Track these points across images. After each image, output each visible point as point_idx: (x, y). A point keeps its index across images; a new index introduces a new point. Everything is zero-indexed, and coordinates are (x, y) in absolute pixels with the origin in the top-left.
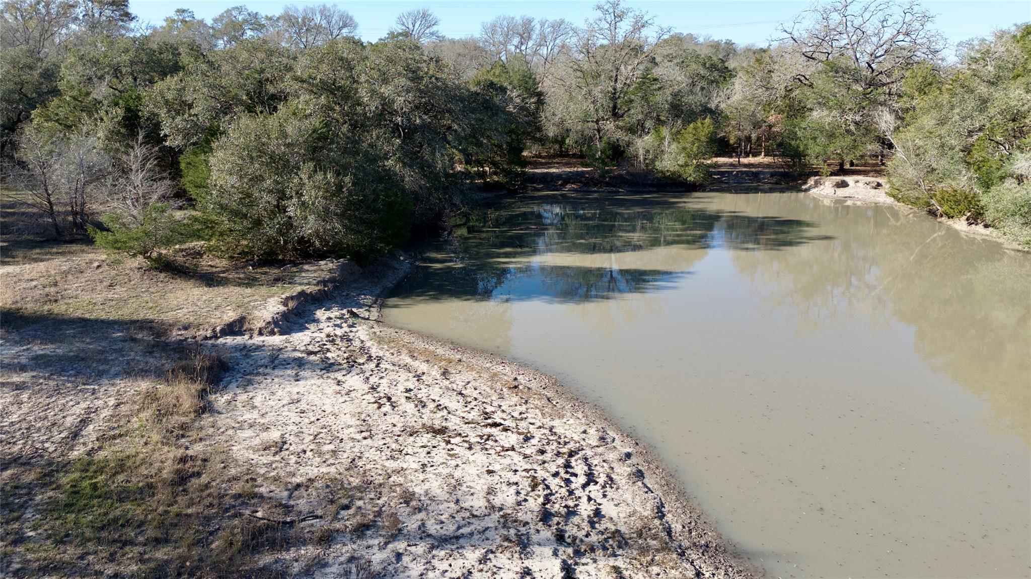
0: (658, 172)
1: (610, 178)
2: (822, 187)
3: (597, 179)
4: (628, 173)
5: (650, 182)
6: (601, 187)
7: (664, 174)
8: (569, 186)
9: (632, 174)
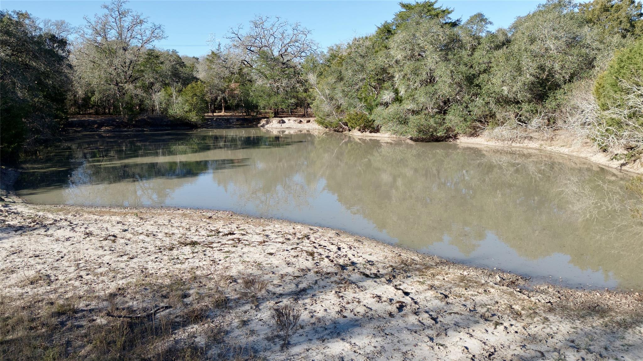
0: (171, 116)
1: (136, 121)
2: (272, 124)
3: (126, 123)
4: (148, 118)
5: (165, 123)
6: (129, 128)
7: (175, 118)
8: (103, 129)
9: (151, 119)
